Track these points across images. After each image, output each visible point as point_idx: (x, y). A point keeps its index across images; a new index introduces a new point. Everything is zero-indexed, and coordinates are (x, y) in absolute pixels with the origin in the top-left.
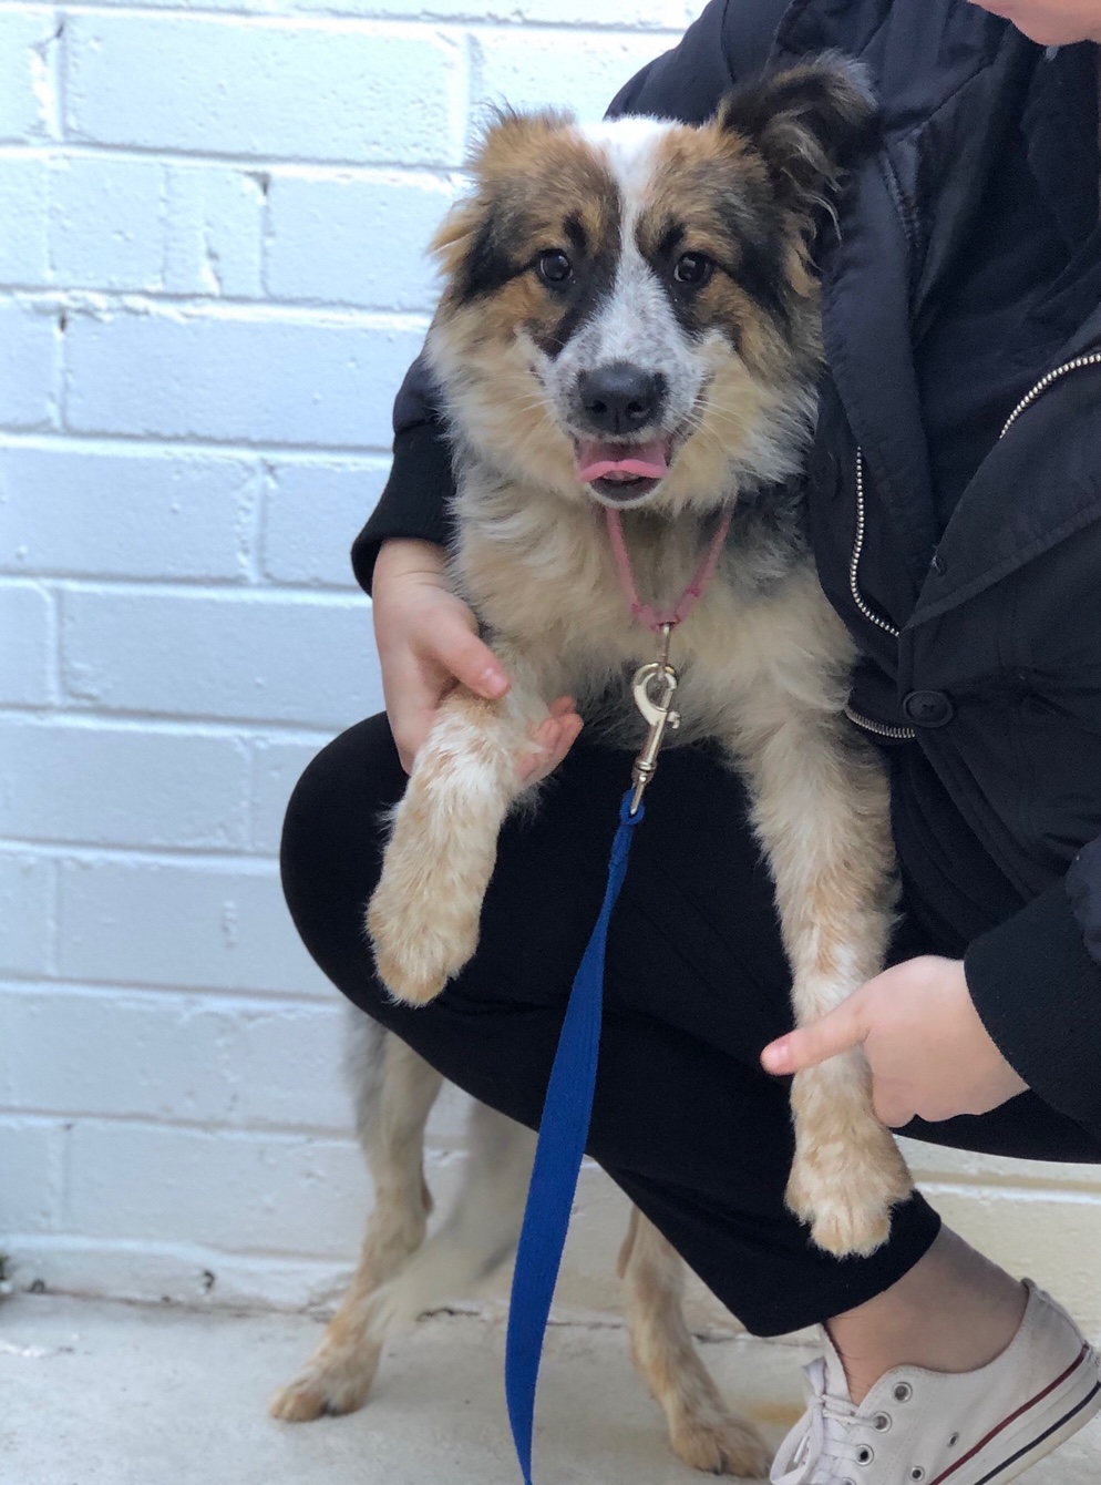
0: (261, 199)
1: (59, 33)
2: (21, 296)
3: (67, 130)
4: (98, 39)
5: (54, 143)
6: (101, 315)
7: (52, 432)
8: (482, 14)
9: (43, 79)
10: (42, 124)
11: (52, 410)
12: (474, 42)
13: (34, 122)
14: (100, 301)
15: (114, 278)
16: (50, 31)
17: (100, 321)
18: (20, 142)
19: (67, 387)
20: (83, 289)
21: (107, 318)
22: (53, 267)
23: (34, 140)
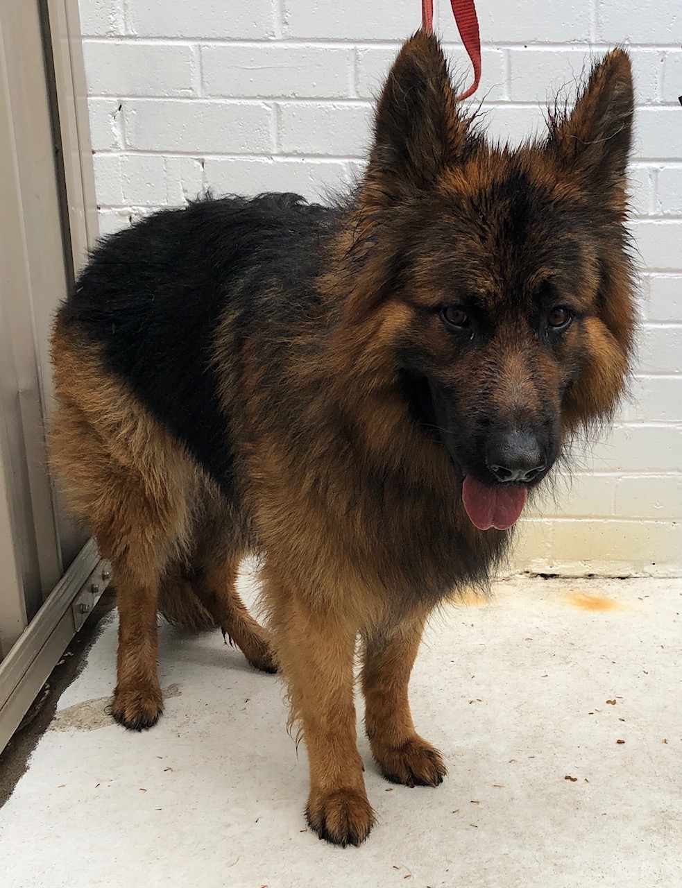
0: (202, 170)
1: (120, 109)
2: (114, 209)
3: (126, 145)
4: (135, 110)
5: (121, 151)
8: (280, 95)
9: (115, 127)
10: (117, 143)
12: (278, 106)
13: (114, 143)
15: (148, 201)
16: (117, 108)
18: (109, 151)
20: (137, 206)
22: (125, 198)
23: (114, 150)
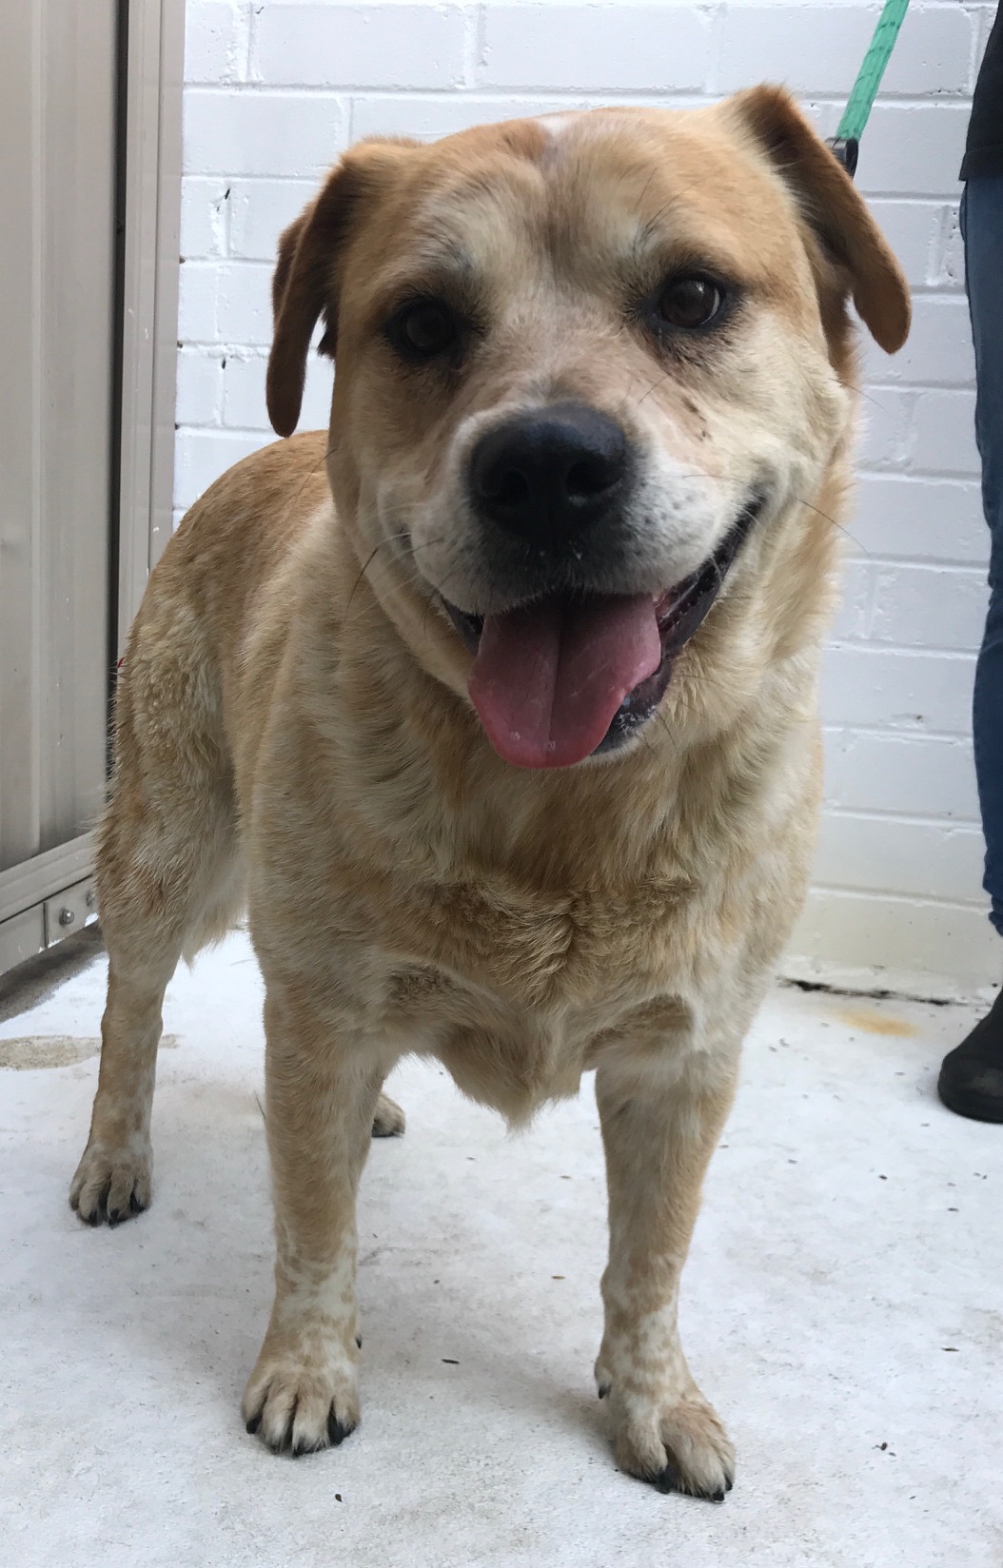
1: (226, 196)
2: (201, 347)
3: (229, 251)
4: (248, 197)
5: (222, 259)
6: (245, 358)
7: (215, 427)
9: (218, 222)
10: (217, 248)
11: (216, 414)
13: (212, 248)
14: (244, 350)
15: (252, 337)
16: (223, 194)
17: (244, 362)
18: (203, 259)
19: (225, 399)
20: (235, 343)
21: (247, 360)
22: (219, 331)
23: (210, 257)
